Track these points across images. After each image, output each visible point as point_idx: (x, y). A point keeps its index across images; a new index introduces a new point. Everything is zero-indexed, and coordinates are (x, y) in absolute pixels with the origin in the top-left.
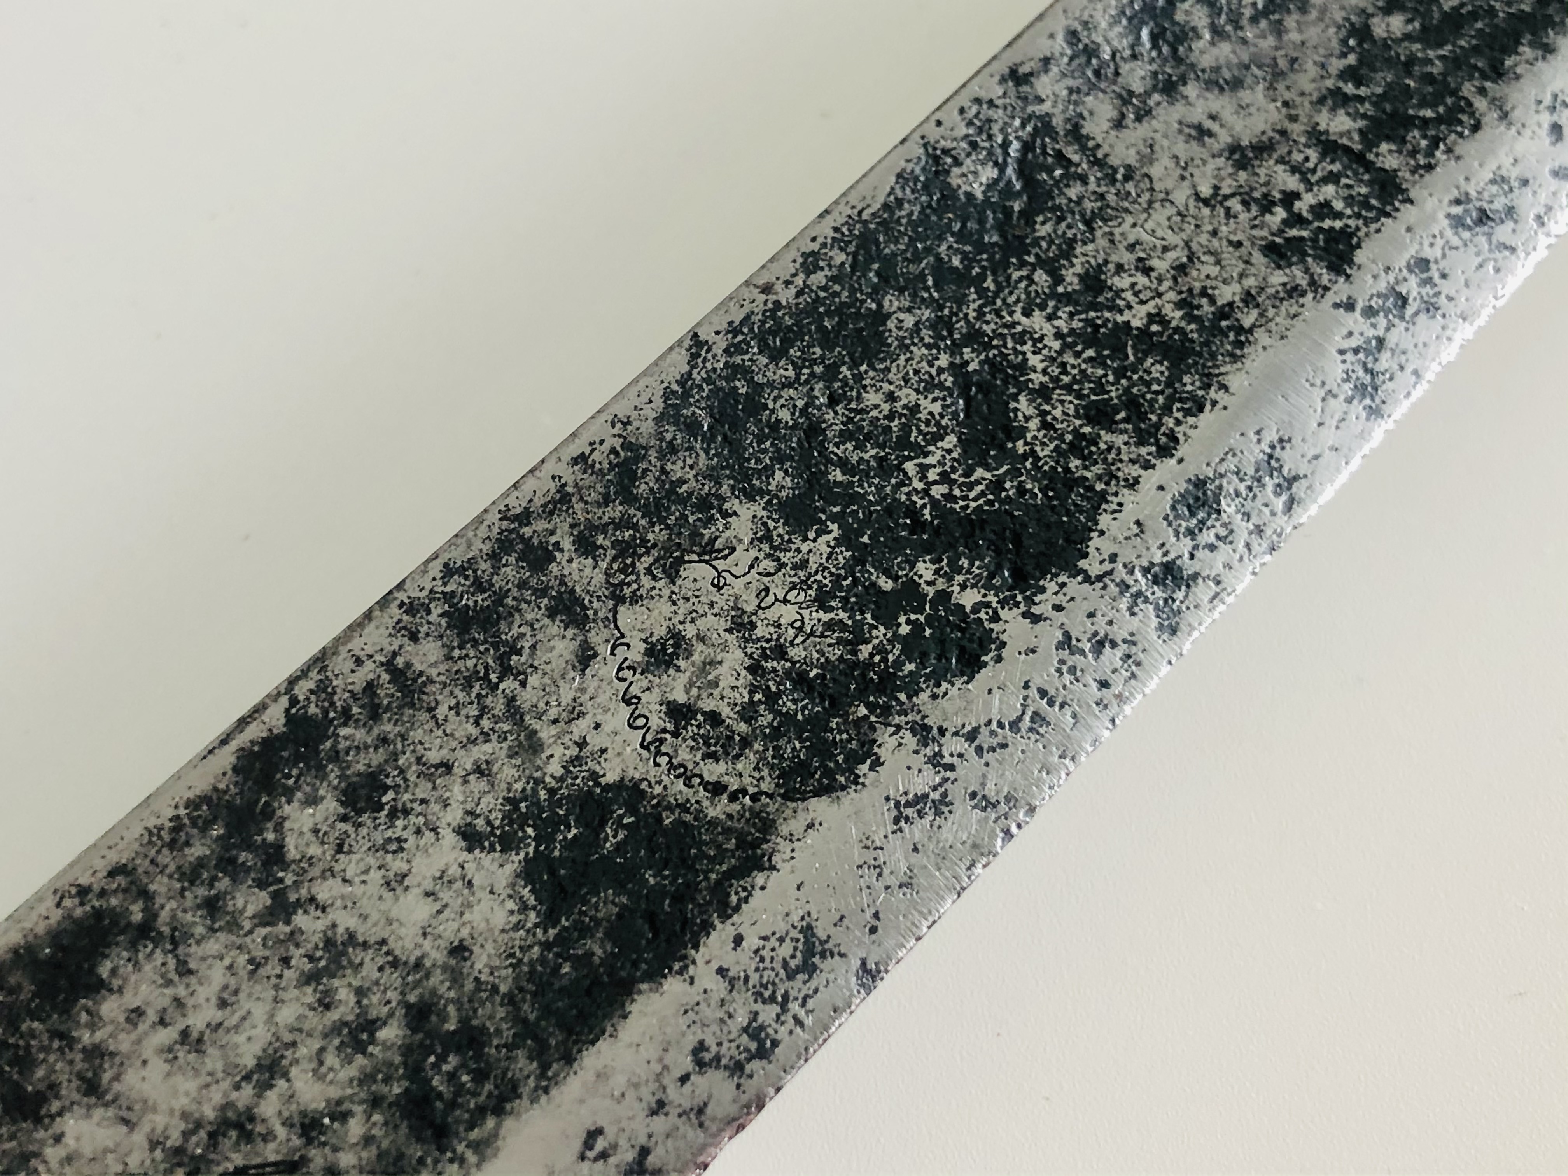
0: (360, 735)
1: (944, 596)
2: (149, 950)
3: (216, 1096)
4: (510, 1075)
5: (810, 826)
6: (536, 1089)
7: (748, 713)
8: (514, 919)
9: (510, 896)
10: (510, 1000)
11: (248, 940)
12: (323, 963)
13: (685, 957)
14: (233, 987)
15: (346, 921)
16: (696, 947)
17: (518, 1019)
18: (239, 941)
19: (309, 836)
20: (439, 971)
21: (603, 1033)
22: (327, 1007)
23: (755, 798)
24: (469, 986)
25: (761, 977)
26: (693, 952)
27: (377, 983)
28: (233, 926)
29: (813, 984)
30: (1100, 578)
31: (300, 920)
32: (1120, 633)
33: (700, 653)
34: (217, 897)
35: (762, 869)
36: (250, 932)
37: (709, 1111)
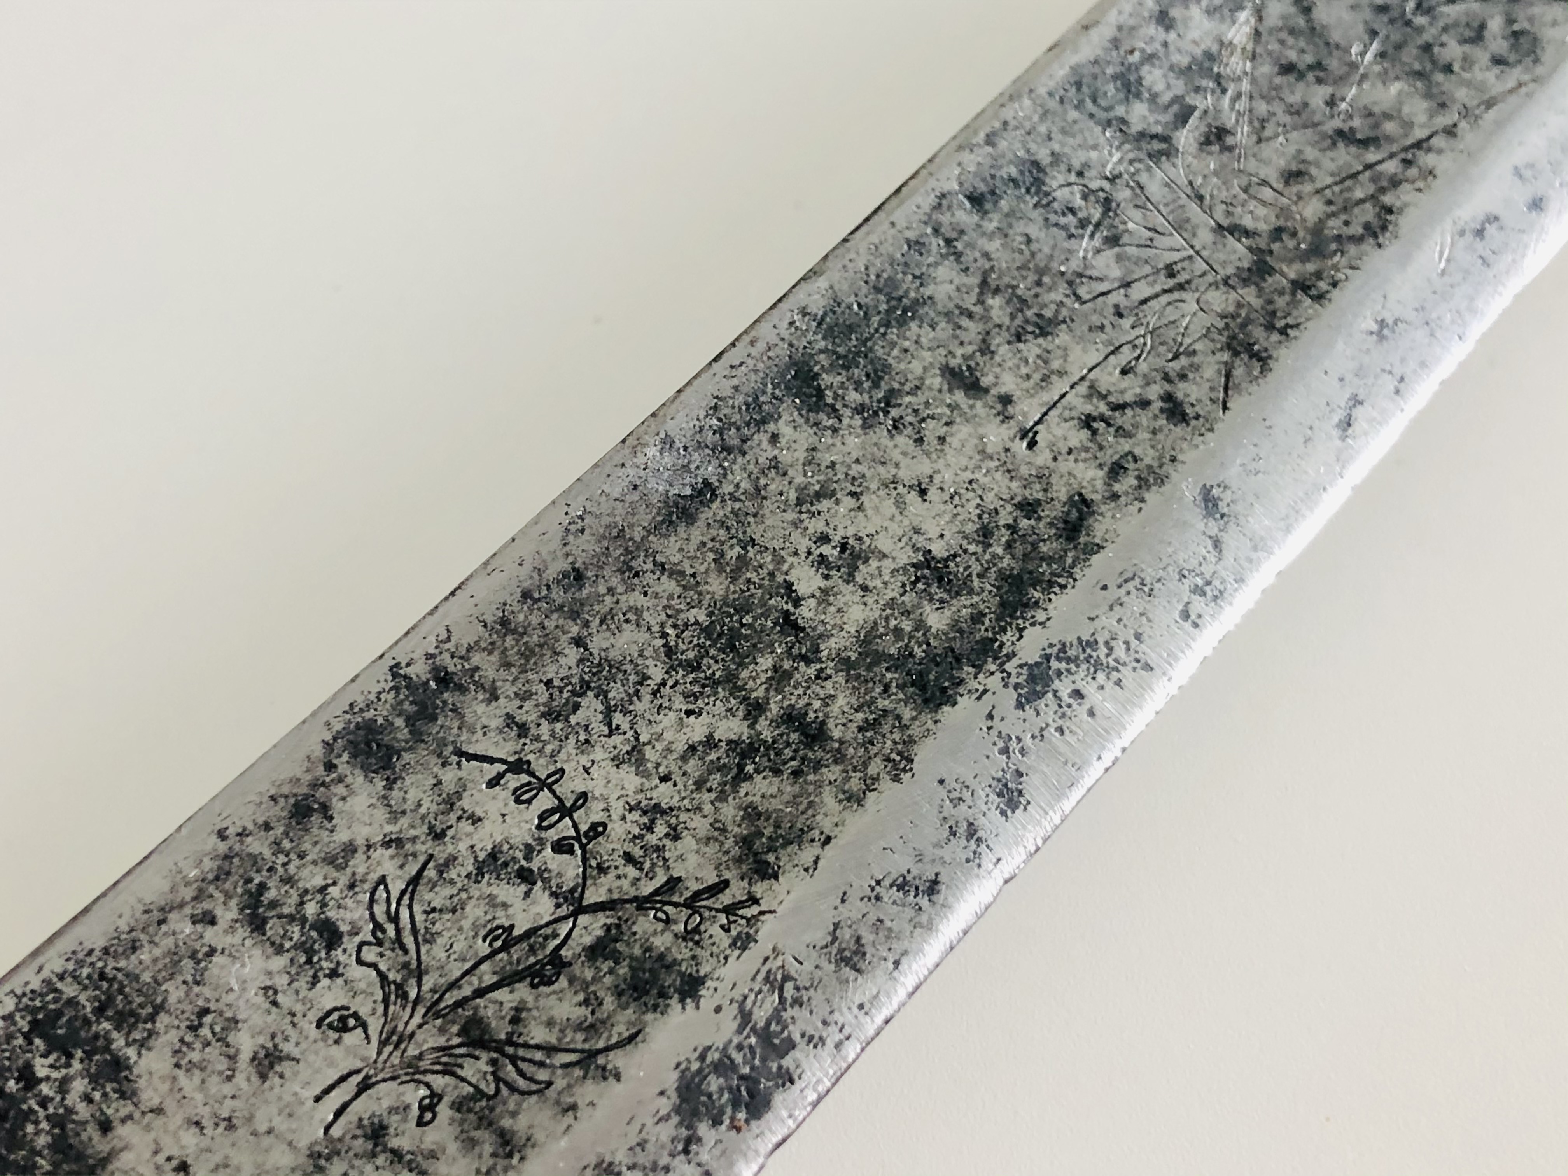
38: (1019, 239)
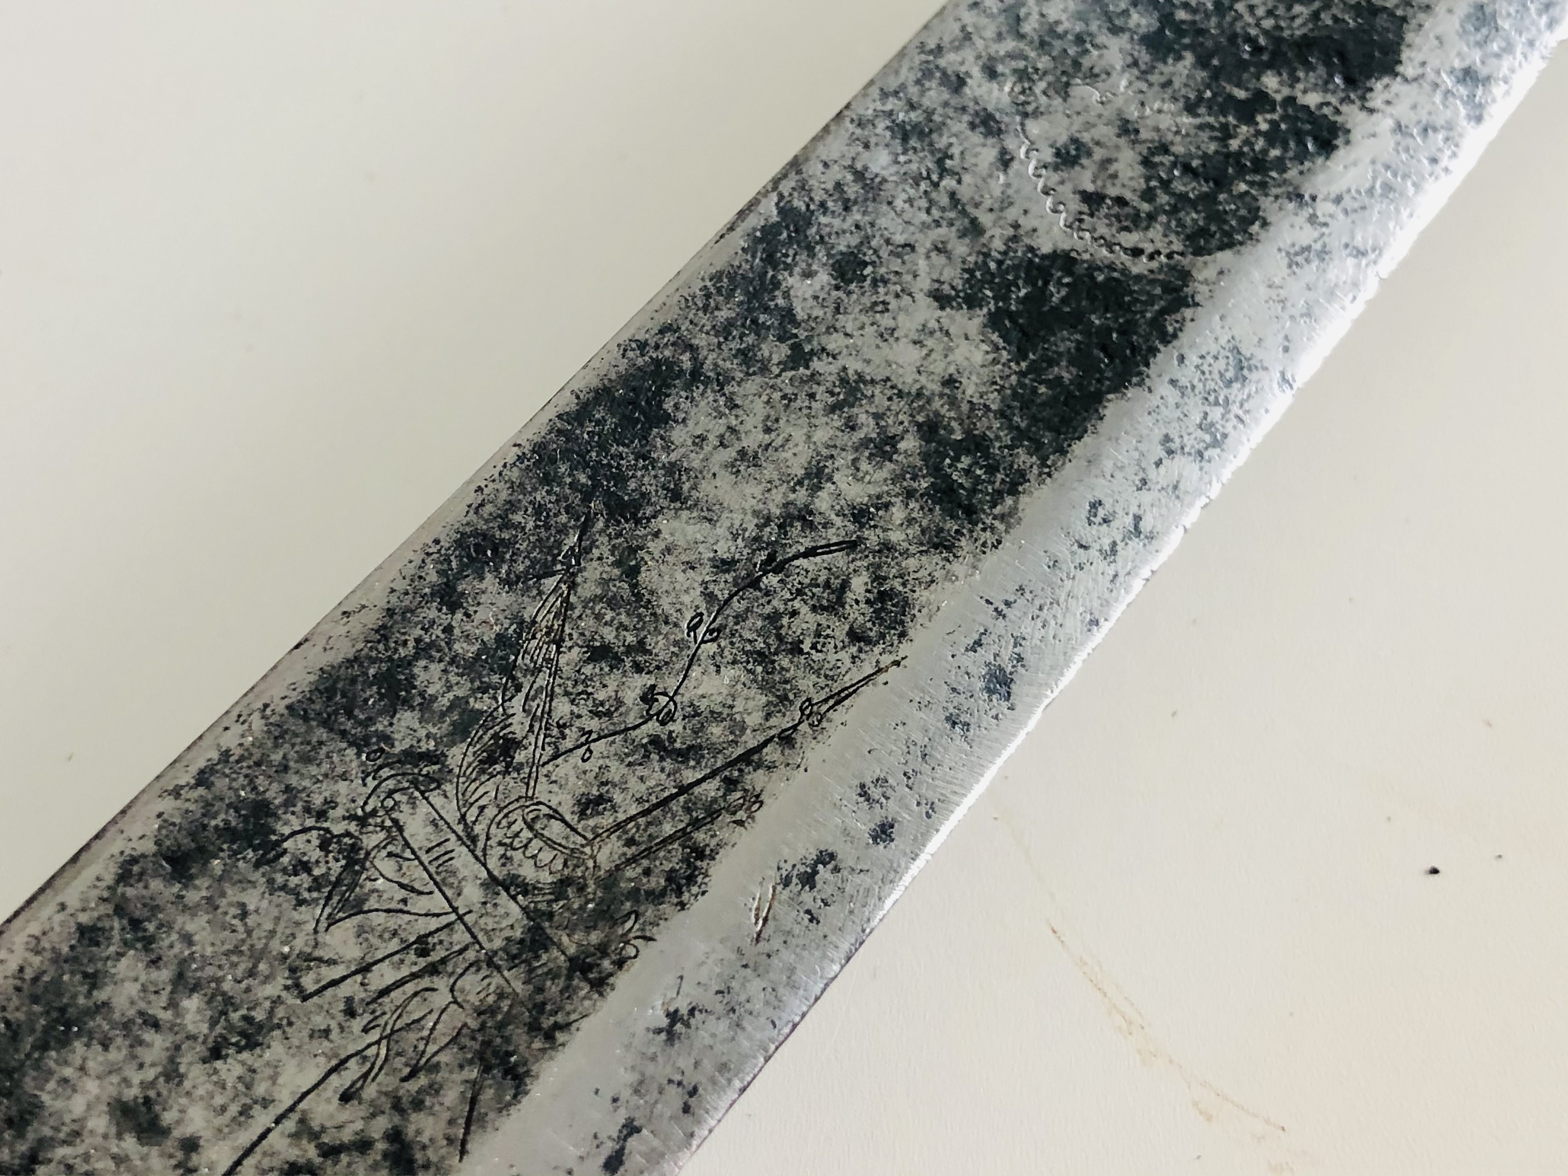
0: (837, 223)
1: (1290, 101)
2: (700, 391)
3: (778, 496)
4: (1016, 467)
5: (1221, 273)
6: (1040, 475)
7: (1148, 195)
8: (990, 357)
9: (983, 341)
10: (1001, 414)
11: (779, 380)
12: (842, 397)
13: (1140, 374)
14: (773, 418)
15: (854, 366)
16: (1147, 365)
17: (1012, 427)
18: (771, 383)
19: (811, 302)
20: (937, 398)
21: (1086, 431)
22: (853, 428)
23: (1169, 256)
24: (965, 407)
25: (1205, 386)
26: (1145, 369)
27: (889, 409)
28: (764, 369)
29: (1246, 391)
30: (1415, 79)
31: (816, 364)
32: (1440, 121)
33: (1099, 154)
34: (749, 348)
35: (1188, 306)
36: (779, 375)
37: (1181, 486)
38: (234, 911)
